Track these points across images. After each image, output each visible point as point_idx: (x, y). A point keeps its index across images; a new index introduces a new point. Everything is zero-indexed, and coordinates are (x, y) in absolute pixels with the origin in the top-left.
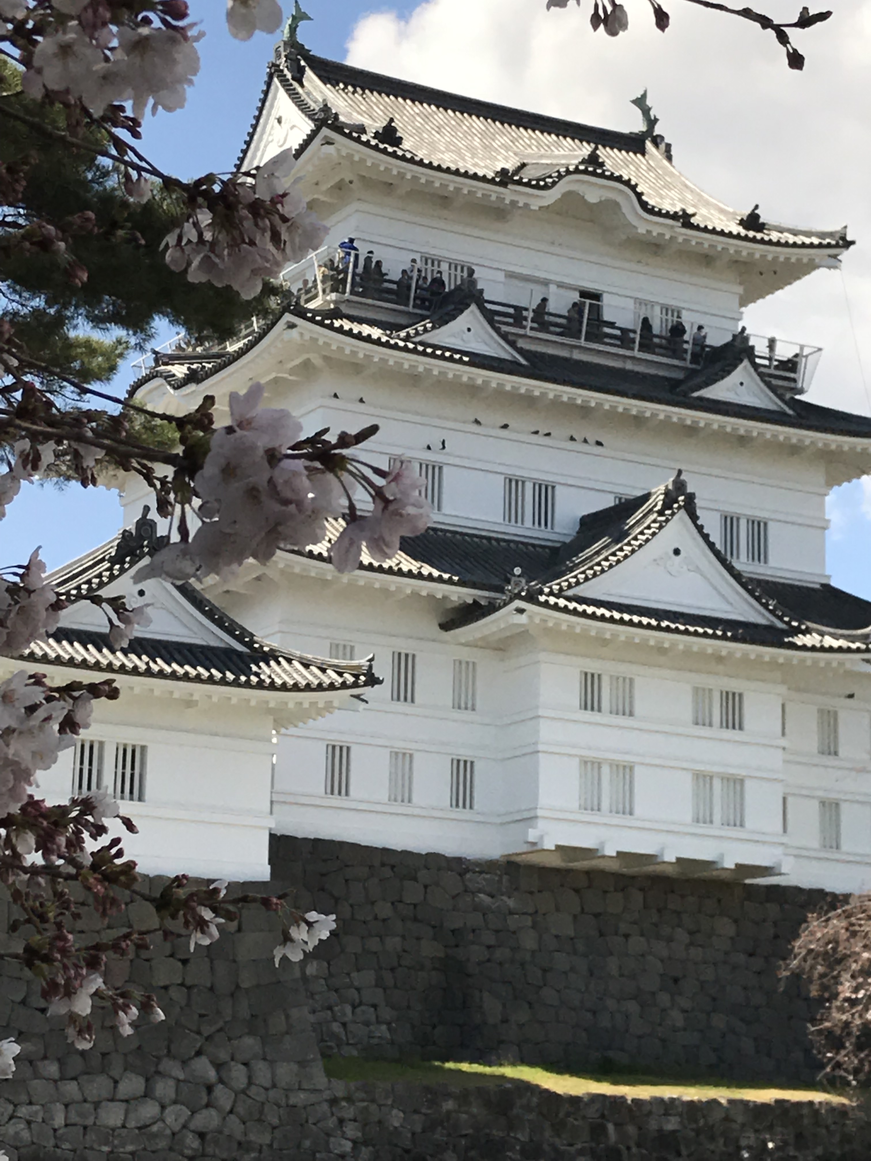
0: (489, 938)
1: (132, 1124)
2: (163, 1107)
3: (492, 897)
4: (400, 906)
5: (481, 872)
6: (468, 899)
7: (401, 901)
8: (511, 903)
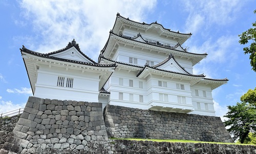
0: (146, 121)
1: (62, 148)
2: (70, 144)
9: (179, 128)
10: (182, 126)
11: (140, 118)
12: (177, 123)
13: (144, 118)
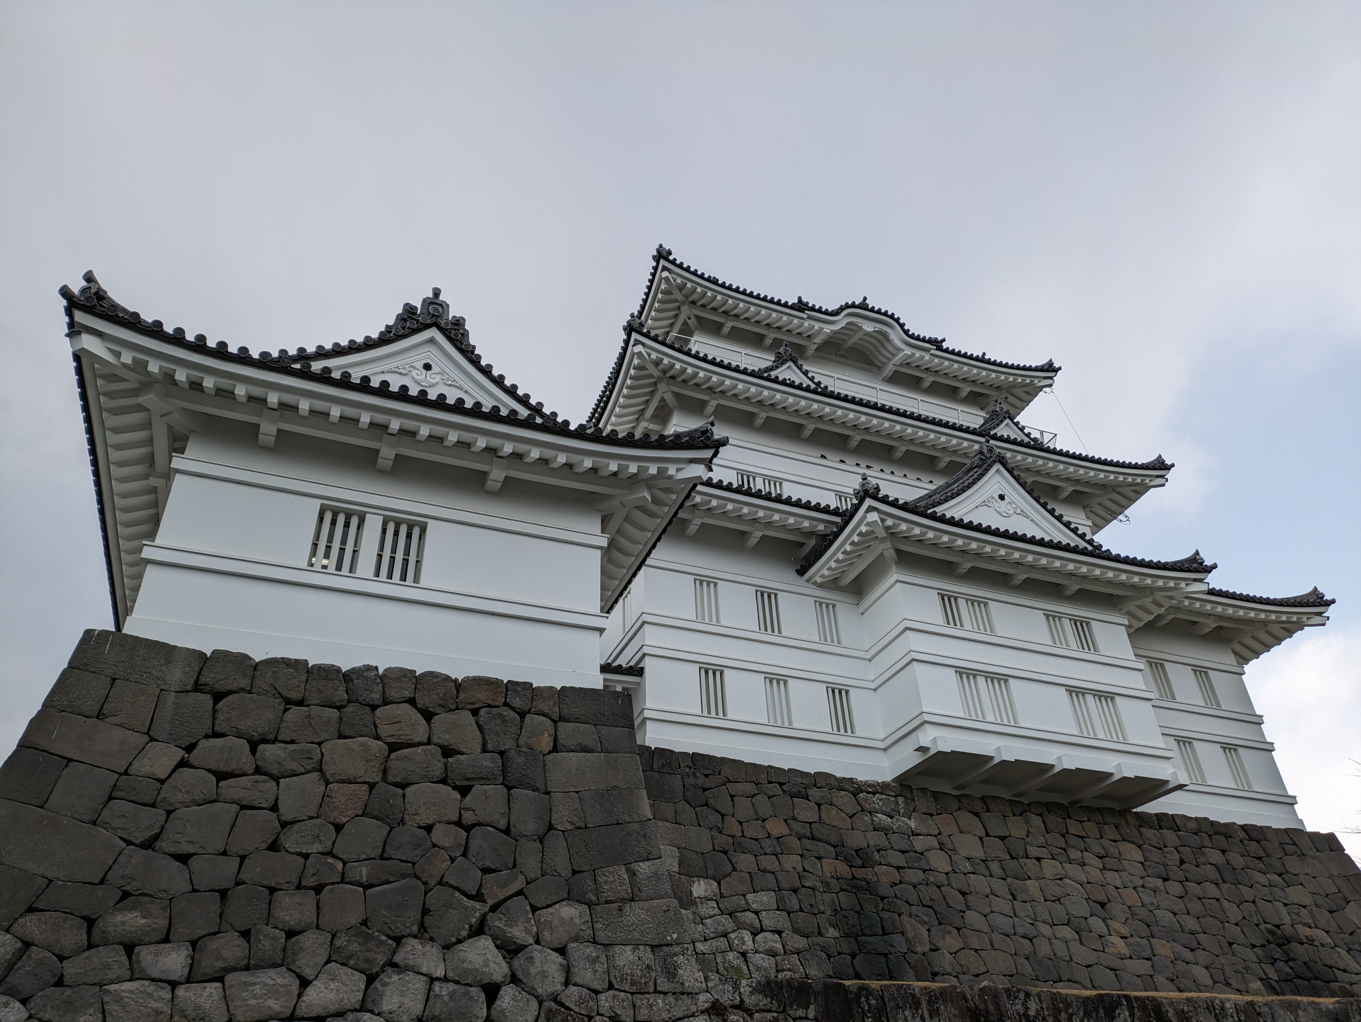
3: (891, 817)
4: (794, 824)
5: (874, 794)
6: (866, 818)
7: (794, 819)
8: (913, 824)
9: (1115, 908)
10: (1132, 898)
11: (856, 840)
12: (1095, 874)
13: (877, 839)
